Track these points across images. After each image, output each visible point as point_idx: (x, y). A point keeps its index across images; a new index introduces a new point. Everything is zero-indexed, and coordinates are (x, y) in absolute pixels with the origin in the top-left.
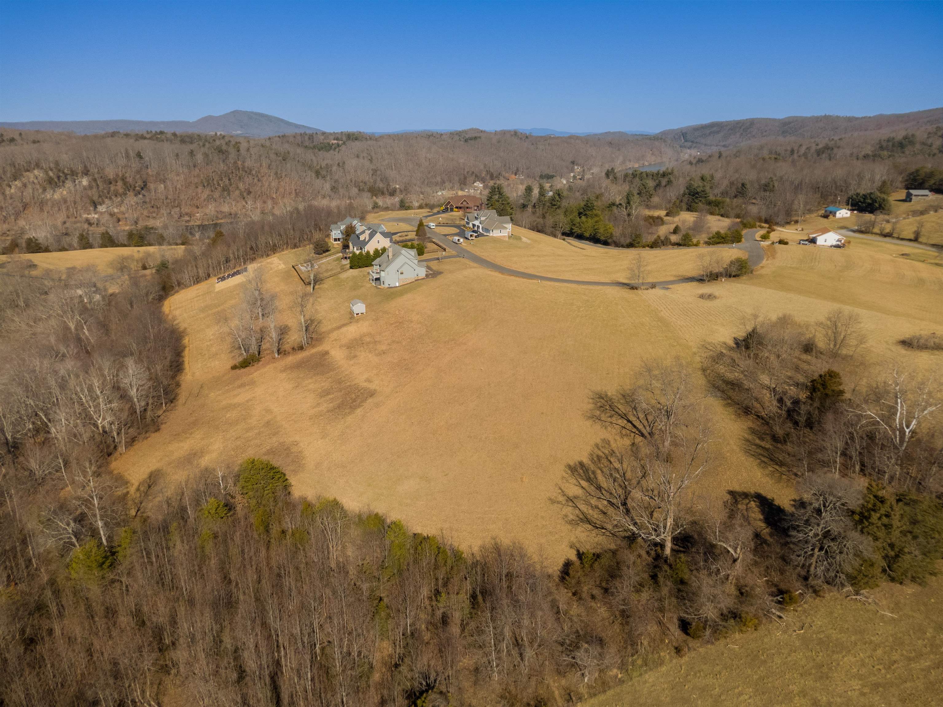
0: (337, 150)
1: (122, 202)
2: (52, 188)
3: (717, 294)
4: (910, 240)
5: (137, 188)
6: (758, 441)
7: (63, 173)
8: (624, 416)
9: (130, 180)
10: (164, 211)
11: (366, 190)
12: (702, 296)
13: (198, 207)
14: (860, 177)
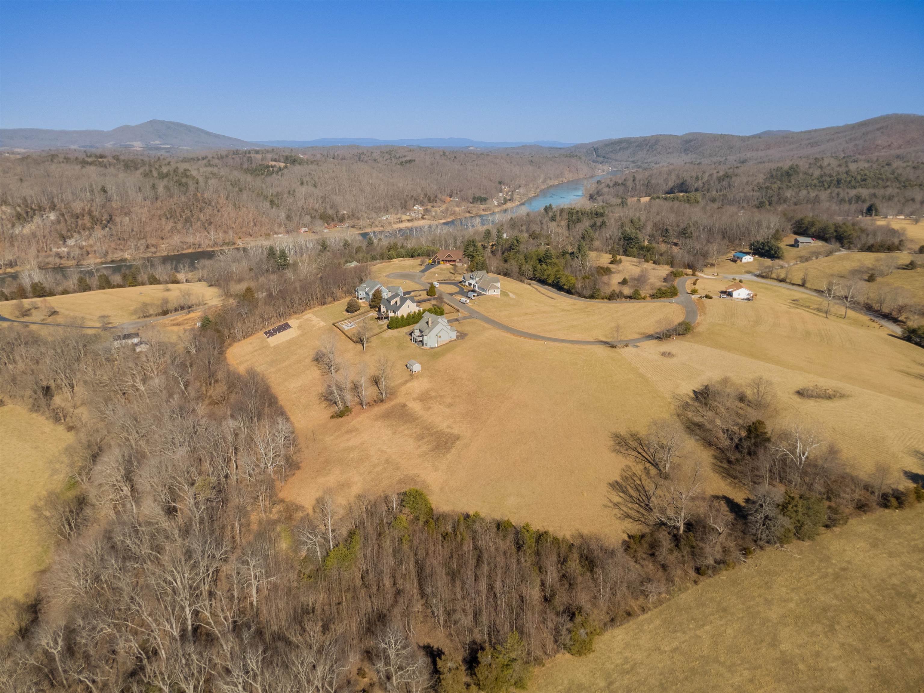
0: (280, 173)
1: (91, 235)
2: (21, 224)
3: (673, 352)
4: (799, 285)
5: (104, 222)
6: (719, 464)
7: (32, 209)
8: (635, 449)
9: (96, 214)
10: (132, 244)
11: (317, 217)
12: (663, 354)
13: (162, 239)
14: (759, 224)
